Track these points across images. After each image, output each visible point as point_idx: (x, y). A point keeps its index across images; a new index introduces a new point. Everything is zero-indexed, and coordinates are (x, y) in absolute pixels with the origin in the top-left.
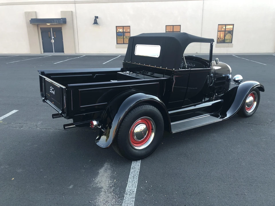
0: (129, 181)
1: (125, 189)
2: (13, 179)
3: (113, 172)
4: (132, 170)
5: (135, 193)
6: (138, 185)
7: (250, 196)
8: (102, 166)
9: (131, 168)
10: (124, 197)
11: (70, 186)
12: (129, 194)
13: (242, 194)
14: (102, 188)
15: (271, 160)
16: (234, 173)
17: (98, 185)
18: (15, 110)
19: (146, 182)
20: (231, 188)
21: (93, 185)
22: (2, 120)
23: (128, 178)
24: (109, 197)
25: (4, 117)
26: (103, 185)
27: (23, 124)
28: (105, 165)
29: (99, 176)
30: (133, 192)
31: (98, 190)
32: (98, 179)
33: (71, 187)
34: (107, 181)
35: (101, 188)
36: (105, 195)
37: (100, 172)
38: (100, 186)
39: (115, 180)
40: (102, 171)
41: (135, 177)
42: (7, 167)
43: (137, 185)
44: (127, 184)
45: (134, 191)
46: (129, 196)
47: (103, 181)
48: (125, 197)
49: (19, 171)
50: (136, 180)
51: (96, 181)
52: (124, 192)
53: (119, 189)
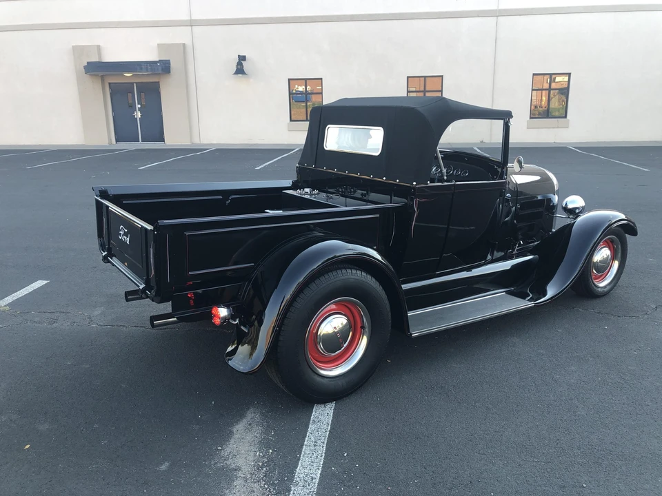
0: (303, 453)
1: (292, 472)
2: (28, 446)
3: (266, 431)
4: (311, 427)
5: (317, 482)
6: (324, 462)
7: (593, 491)
8: (241, 416)
9: (311, 421)
10: (289, 491)
11: (162, 464)
12: (301, 483)
13: (574, 486)
14: (238, 469)
15: (650, 404)
16: (557, 434)
17: (228, 463)
18: (40, 281)
19: (345, 455)
20: (549, 470)
21: (216, 463)
22: (10, 305)
23: (303, 445)
24: (254, 492)
25: (15, 298)
26: (240, 462)
27: (57, 315)
28: (248, 413)
29: (232, 441)
30: (313, 478)
31: (229, 475)
32: (231, 447)
33: (164, 467)
34: (252, 454)
35: (236, 470)
36: (244, 486)
37: (235, 430)
38: (233, 466)
39: (271, 451)
40: (239, 428)
41: (319, 442)
42: (14, 417)
43: (322, 463)
44: (299, 460)
45: (314, 476)
46: (302, 490)
47: (243, 452)
48: (292, 492)
49: (44, 427)
50: (322, 450)
51: (225, 453)
52: (291, 479)
53: (279, 473)
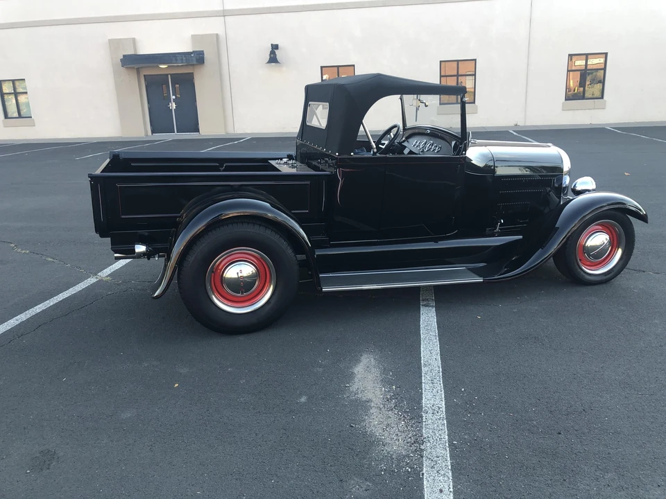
0: (424, 389)
1: (419, 402)
2: (177, 385)
3: (385, 371)
4: (424, 370)
5: (444, 411)
6: (445, 395)
8: (358, 361)
9: (423, 365)
10: (422, 417)
11: (300, 398)
12: (430, 411)
16: (655, 373)
17: (360, 396)
19: (463, 390)
21: (348, 397)
22: (109, 275)
23: (421, 383)
24: (390, 417)
25: (112, 271)
26: (370, 395)
28: (362, 358)
29: (356, 380)
30: (439, 408)
31: (363, 406)
32: (357, 384)
33: (303, 400)
34: (378, 389)
35: (368, 402)
36: (380, 413)
37: (356, 372)
38: (364, 399)
39: (394, 387)
40: (359, 370)
41: (435, 381)
43: (443, 396)
44: (422, 394)
45: (440, 406)
46: (433, 416)
47: (369, 388)
48: (424, 418)
49: (184, 371)
50: (440, 386)
51: (354, 388)
52: (420, 408)
53: (407, 404)
